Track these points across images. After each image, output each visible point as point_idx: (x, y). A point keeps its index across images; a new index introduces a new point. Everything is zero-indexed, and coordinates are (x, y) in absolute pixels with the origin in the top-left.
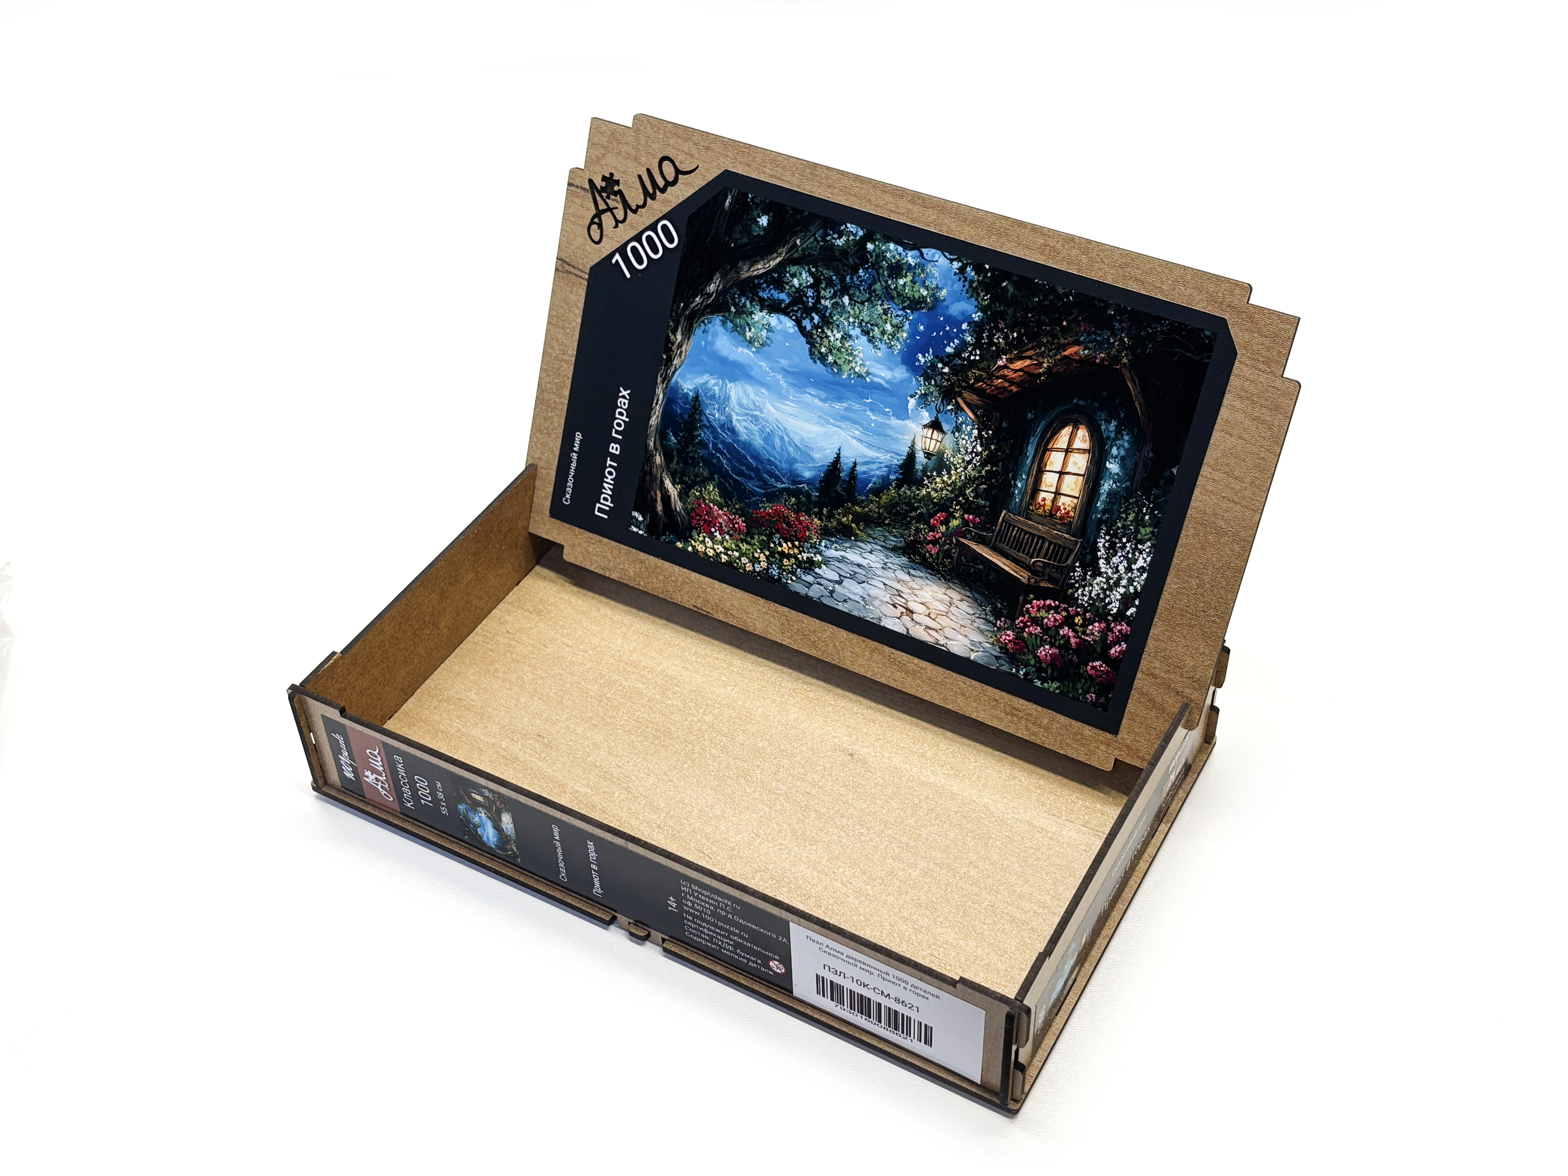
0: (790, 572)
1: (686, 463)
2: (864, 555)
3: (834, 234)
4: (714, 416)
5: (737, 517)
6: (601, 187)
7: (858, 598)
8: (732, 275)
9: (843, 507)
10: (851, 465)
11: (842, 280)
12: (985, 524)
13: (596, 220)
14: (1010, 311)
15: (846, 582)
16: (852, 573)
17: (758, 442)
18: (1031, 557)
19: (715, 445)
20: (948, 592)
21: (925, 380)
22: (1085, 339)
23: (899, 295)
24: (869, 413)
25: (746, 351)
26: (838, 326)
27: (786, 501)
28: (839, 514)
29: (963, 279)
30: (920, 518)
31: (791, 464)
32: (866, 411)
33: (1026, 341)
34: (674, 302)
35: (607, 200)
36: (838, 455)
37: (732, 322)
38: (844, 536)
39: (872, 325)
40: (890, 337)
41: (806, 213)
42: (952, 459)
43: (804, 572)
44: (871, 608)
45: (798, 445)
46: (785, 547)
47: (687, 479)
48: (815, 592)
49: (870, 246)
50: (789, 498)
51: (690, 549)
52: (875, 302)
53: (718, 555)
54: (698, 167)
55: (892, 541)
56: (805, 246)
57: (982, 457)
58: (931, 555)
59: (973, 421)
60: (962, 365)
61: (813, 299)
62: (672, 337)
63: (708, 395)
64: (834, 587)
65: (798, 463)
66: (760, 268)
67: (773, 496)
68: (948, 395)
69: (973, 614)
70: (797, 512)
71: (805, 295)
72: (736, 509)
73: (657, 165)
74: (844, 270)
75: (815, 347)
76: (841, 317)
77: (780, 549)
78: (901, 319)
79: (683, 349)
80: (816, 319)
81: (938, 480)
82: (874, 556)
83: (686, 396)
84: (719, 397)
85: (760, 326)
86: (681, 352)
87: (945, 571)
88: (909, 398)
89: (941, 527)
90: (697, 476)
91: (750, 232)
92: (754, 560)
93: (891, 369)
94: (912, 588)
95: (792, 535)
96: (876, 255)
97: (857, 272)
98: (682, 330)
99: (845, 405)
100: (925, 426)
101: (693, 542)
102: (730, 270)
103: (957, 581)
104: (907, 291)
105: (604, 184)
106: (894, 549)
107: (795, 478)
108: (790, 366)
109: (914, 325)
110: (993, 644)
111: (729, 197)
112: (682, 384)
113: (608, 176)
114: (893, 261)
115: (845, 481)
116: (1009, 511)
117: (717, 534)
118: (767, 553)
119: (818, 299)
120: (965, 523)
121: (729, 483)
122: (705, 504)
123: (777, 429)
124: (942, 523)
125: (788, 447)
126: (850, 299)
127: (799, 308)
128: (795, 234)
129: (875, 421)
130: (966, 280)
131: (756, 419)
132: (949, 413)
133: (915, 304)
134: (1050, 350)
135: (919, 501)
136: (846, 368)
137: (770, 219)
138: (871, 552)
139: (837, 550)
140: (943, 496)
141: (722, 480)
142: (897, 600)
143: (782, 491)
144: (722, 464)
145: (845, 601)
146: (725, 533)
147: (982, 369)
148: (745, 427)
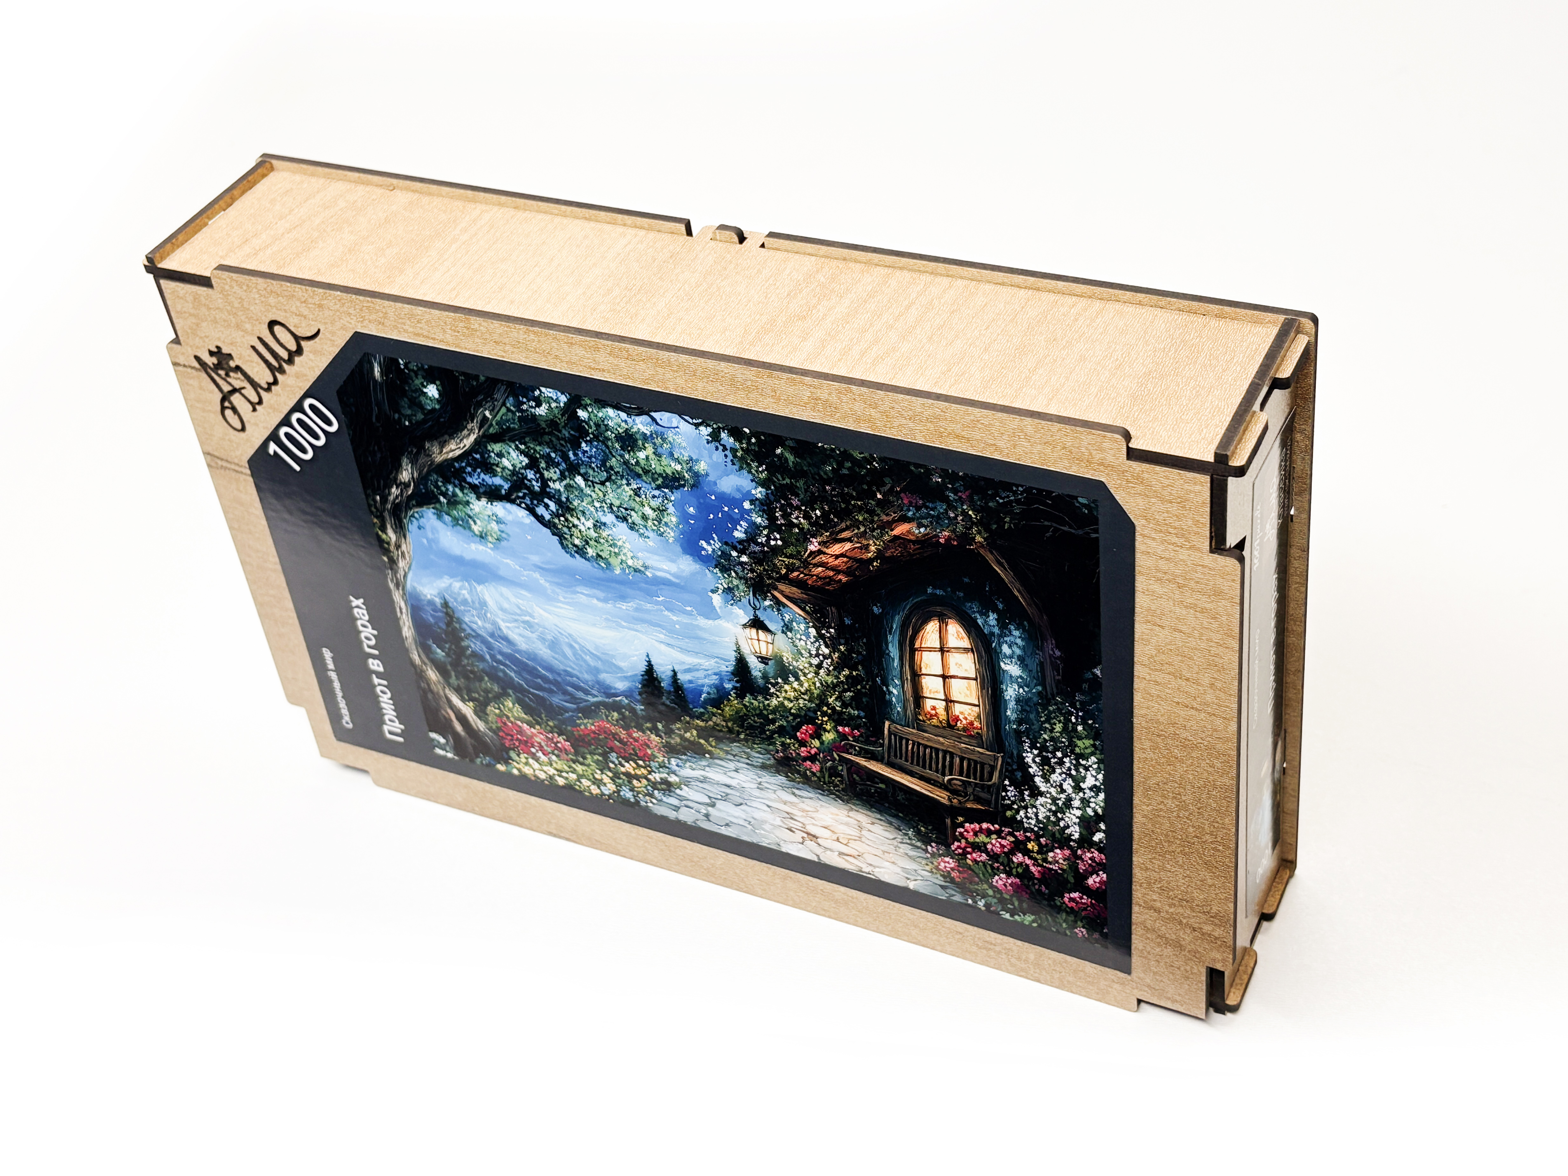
0: (646, 795)
1: (467, 678)
2: (729, 774)
3: (529, 401)
4: (476, 623)
5: (556, 735)
6: (213, 364)
7: (742, 822)
8: (422, 460)
9: (680, 721)
10: (671, 674)
11: (565, 458)
12: (868, 737)
13: (227, 404)
14: (801, 484)
15: (720, 804)
16: (724, 795)
17: (544, 652)
18: (944, 775)
19: (493, 657)
20: (852, 814)
21: (721, 571)
22: (914, 514)
23: (646, 472)
24: (666, 613)
25: (481, 548)
26: (583, 513)
27: (607, 717)
28: (679, 729)
29: (721, 448)
30: (781, 731)
31: (595, 676)
32: (662, 611)
33: (836, 520)
34: (367, 496)
35: (229, 379)
36: (649, 662)
37: (448, 514)
38: (696, 753)
39: (626, 509)
40: (656, 523)
41: (482, 378)
42: (794, 663)
43: (663, 794)
44: (762, 832)
45: (595, 652)
46: (629, 767)
47: (477, 696)
48: (686, 816)
49: (582, 414)
50: (610, 713)
51: (515, 772)
52: (619, 482)
53: (551, 777)
54: (319, 331)
55: (759, 758)
56: (498, 418)
57: (832, 660)
58: (814, 774)
59: (805, 619)
60: (763, 552)
61: (537, 482)
62: (384, 536)
63: (459, 600)
64: (707, 810)
65: (602, 672)
66: (454, 449)
67: (589, 711)
68: (759, 588)
69: (894, 839)
70: (626, 727)
71: (526, 478)
72: (551, 727)
73: (268, 331)
74: (562, 445)
75: (566, 539)
76: (582, 501)
77: (623, 769)
78: (660, 500)
79: (404, 547)
80: (553, 506)
81: (787, 687)
82: (742, 775)
83: (431, 603)
84: (473, 602)
85: (486, 518)
86: (403, 553)
87: (838, 791)
88: (710, 594)
89: (813, 741)
90: (487, 691)
91: (421, 407)
92: (598, 783)
93: (673, 561)
94: (803, 811)
95: (631, 754)
96: (595, 424)
97: (580, 447)
98: (392, 527)
99: (633, 604)
100: (744, 626)
101: (515, 763)
102: (418, 453)
103: (857, 803)
104: (653, 466)
105: (214, 360)
106: (764, 767)
107: (608, 691)
108: (542, 563)
109: (680, 506)
110: (931, 872)
111: (376, 365)
112: (421, 588)
113: (215, 350)
114: (621, 431)
115: (669, 692)
116: (893, 722)
117: (540, 754)
118: (610, 774)
119: (544, 482)
120: (843, 736)
121: (529, 698)
122: (512, 722)
123: (559, 635)
124: (812, 737)
125: (583, 656)
126: (586, 480)
127: (525, 494)
128: (479, 405)
129: (678, 622)
130: (725, 449)
131: (529, 625)
132: (769, 610)
133: (672, 482)
134: (873, 530)
135: (774, 712)
136: (614, 561)
137: (440, 388)
138: (736, 771)
139: (694, 769)
140: (801, 705)
141: (519, 695)
142: (792, 824)
143: (598, 705)
144: (511, 678)
145: (727, 825)
146: (550, 753)
147: (791, 556)
148: (520, 635)
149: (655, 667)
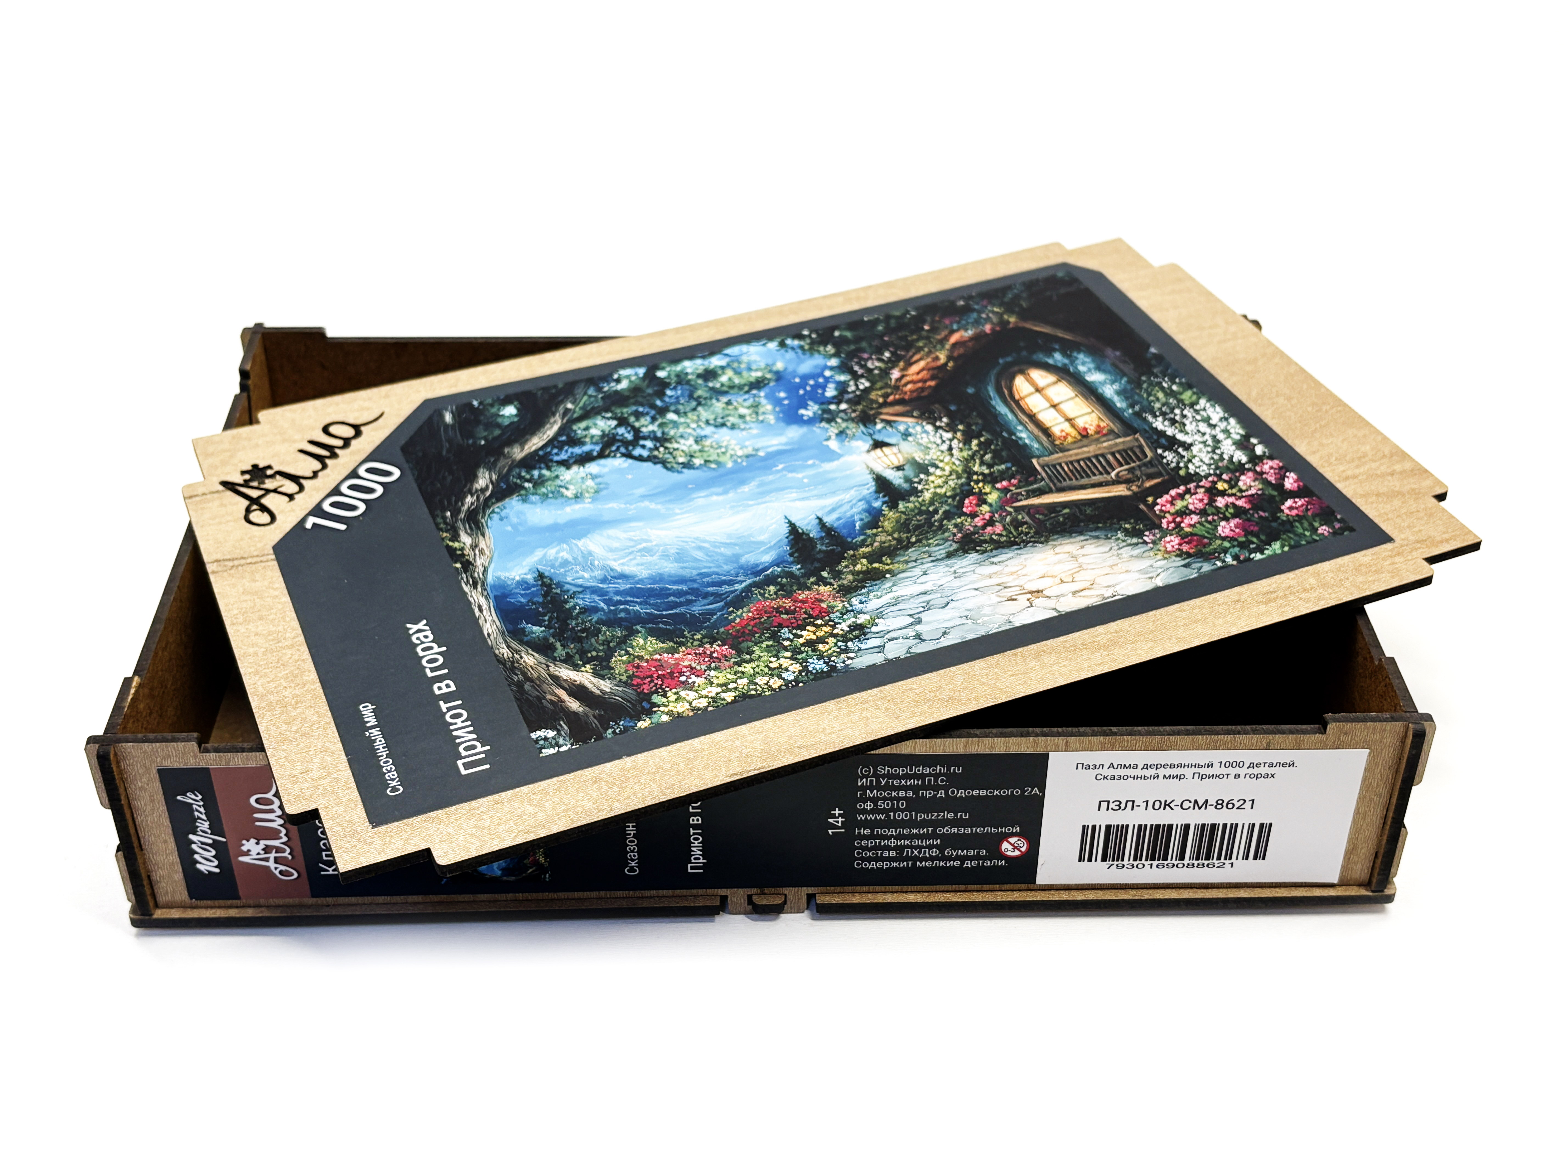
0: (840, 653)
2: (918, 581)
3: (608, 383)
4: (582, 577)
5: (707, 646)
6: (243, 481)
8: (502, 462)
9: (845, 558)
10: (815, 522)
11: (653, 406)
12: (1026, 480)
13: (254, 507)
14: (864, 344)
15: (924, 617)
16: (925, 604)
17: (670, 568)
18: (1108, 473)
19: (608, 602)
20: (1058, 550)
21: (828, 423)
22: (959, 325)
23: (732, 387)
24: (790, 475)
25: (578, 507)
26: (681, 436)
27: (763, 595)
28: (846, 567)
29: (789, 349)
30: (948, 515)
31: (737, 561)
33: (903, 352)
34: (434, 517)
35: (260, 486)
36: (790, 522)
37: (535, 494)
38: (874, 580)
39: (722, 418)
40: (753, 415)
41: (560, 385)
42: (928, 458)
43: (859, 641)
44: (985, 619)
45: (728, 541)
46: (808, 634)
47: (595, 653)
48: (896, 650)
49: (661, 373)
50: (764, 590)
51: (665, 718)
52: (709, 403)
53: (715, 699)
55: (940, 551)
56: (580, 405)
57: (958, 439)
58: (1000, 535)
59: (917, 422)
60: (856, 395)
61: (629, 433)
62: (457, 545)
63: (557, 564)
64: (915, 631)
65: (743, 555)
66: (537, 441)
67: (739, 601)
68: (866, 419)
69: (1111, 549)
70: (789, 594)
71: (617, 435)
72: (700, 640)
73: (321, 433)
74: (648, 399)
75: (669, 462)
76: (678, 429)
77: (802, 641)
79: (482, 546)
80: (649, 443)
81: (931, 478)
82: (932, 575)
83: (523, 584)
85: (580, 480)
86: (482, 550)
87: (1032, 537)
88: (825, 443)
89: (982, 509)
90: (607, 642)
91: (498, 425)
92: (778, 672)
94: (1012, 574)
95: (804, 619)
96: (674, 375)
97: (665, 394)
98: (467, 533)
99: (754, 484)
101: (662, 709)
102: (496, 460)
103: (1055, 537)
104: (737, 381)
105: (247, 477)
106: (950, 555)
107: (755, 570)
108: (650, 491)
109: (771, 397)
110: (1165, 558)
111: (446, 413)
112: (507, 574)
113: (247, 470)
114: (699, 370)
115: (822, 538)
116: (1038, 457)
117: (694, 679)
118: (788, 654)
119: (636, 430)
120: (1005, 490)
121: (664, 623)
122: (647, 661)
124: (979, 505)
126: (677, 413)
127: (618, 446)
128: (560, 402)
129: (804, 477)
130: (793, 348)
132: (884, 431)
133: (758, 384)
134: (935, 345)
136: (724, 459)
137: (517, 406)
138: (925, 573)
139: (881, 597)
140: (953, 486)
141: (651, 625)
142: (1008, 593)
143: (748, 589)
144: (636, 612)
145: (944, 633)
146: (705, 671)
147: (881, 388)
148: (638, 565)
149: (797, 524)
